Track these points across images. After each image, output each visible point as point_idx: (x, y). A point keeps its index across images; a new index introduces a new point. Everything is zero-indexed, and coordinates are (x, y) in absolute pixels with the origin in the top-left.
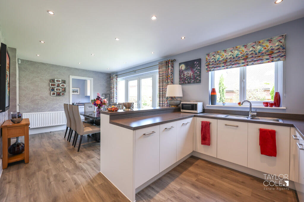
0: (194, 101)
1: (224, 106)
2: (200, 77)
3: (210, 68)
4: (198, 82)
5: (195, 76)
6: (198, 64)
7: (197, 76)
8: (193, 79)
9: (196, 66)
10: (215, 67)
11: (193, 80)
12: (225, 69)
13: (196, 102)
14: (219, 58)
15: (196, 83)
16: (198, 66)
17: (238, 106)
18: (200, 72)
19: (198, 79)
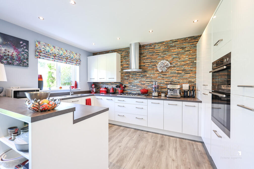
0: (18, 87)
1: (50, 90)
2: (28, 61)
3: (40, 55)
4: (26, 66)
5: (20, 57)
6: (24, 46)
7: (24, 58)
8: (17, 60)
9: (23, 47)
10: (46, 57)
11: (17, 62)
12: (53, 61)
13: (21, 88)
14: (49, 50)
15: (23, 66)
16: (26, 48)
17: (59, 89)
18: (28, 55)
19: (25, 62)
